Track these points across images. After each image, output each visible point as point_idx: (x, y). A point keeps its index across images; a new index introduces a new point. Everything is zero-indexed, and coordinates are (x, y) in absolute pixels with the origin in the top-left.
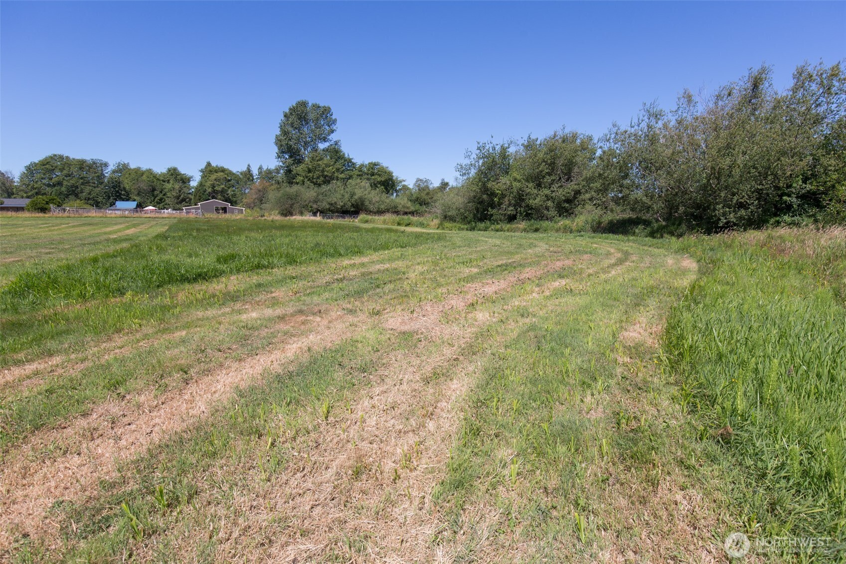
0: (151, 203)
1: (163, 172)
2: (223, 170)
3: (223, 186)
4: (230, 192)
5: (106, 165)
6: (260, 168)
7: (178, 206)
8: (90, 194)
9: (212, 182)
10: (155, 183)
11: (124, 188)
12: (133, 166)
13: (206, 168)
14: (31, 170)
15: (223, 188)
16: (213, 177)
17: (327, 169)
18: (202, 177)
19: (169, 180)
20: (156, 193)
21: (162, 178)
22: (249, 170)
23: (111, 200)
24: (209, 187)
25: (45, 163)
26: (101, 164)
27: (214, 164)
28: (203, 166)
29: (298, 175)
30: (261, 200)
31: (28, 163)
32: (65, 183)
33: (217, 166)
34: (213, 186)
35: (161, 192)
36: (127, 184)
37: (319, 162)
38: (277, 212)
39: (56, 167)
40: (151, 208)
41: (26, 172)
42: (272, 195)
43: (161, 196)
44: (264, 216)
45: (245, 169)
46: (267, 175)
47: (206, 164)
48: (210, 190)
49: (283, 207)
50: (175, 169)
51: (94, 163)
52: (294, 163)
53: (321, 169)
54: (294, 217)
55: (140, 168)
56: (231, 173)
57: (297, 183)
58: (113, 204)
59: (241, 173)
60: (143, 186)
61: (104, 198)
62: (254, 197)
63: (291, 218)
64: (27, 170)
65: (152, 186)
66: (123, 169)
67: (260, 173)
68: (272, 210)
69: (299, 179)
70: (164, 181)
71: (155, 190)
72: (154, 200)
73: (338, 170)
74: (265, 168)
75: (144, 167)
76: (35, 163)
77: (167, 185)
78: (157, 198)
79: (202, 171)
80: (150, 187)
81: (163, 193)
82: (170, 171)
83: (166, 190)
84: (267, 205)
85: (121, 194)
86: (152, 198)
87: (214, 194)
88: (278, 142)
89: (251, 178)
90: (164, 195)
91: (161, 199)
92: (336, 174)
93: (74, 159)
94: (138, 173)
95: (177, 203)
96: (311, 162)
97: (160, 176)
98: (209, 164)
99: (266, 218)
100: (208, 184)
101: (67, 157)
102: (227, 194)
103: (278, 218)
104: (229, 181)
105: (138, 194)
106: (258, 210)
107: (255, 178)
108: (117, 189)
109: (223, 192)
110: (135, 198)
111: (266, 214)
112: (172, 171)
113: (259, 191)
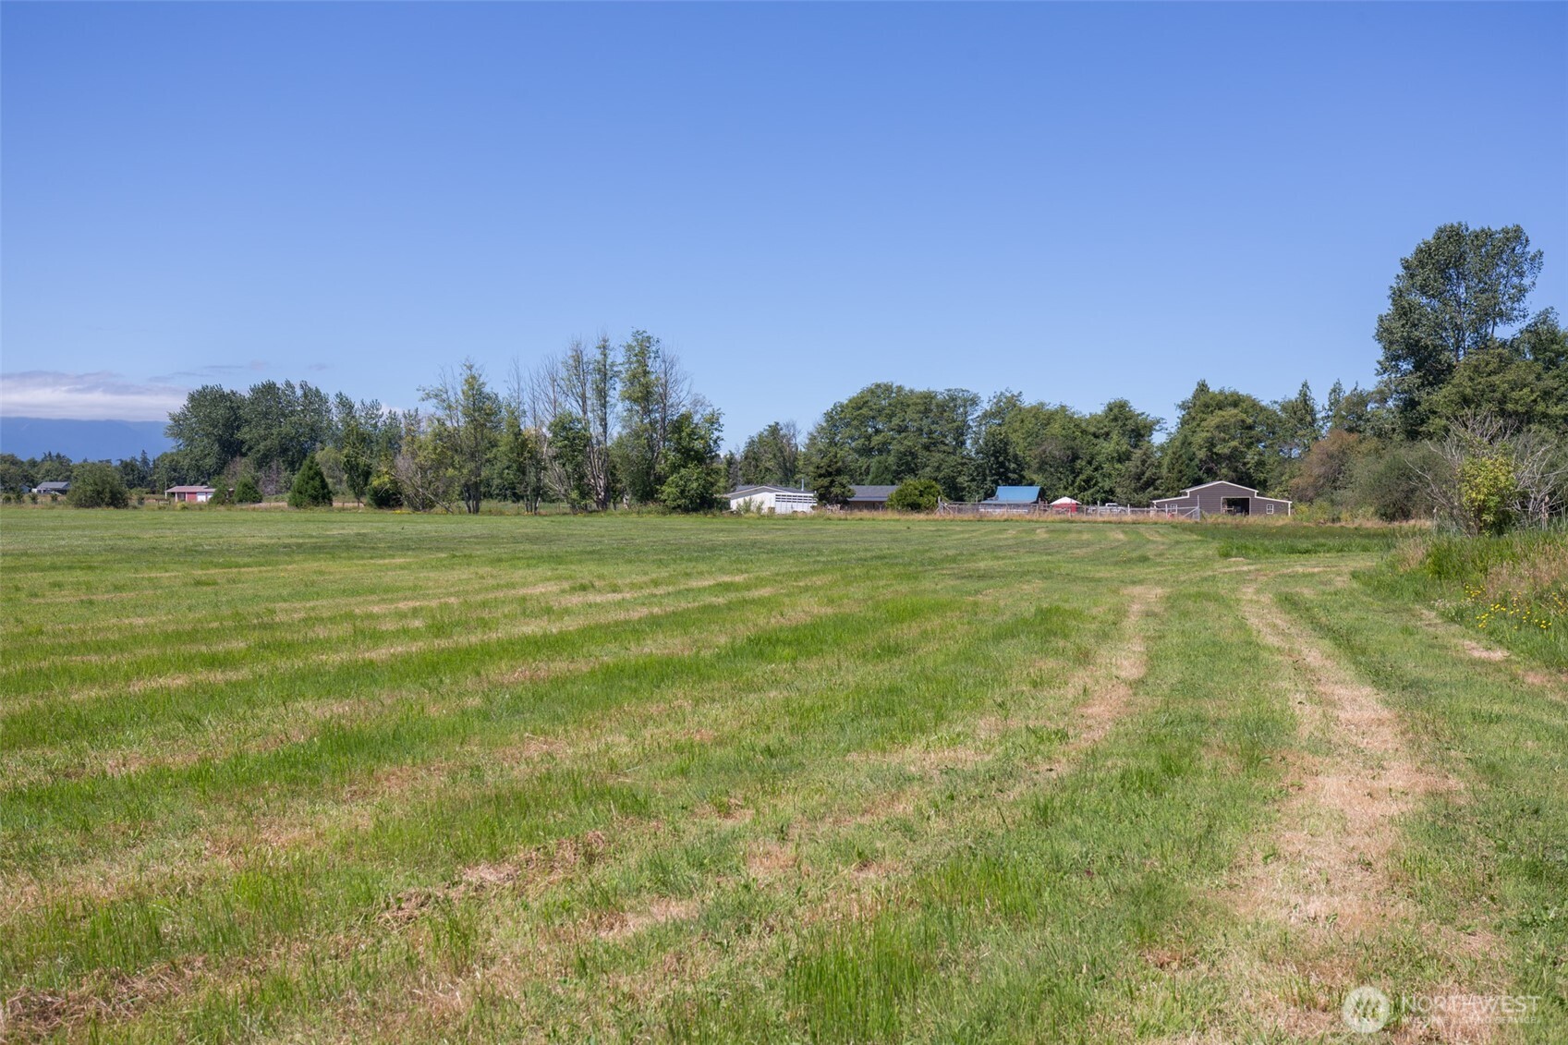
0: (1066, 488)
1: (1094, 412)
2: (1236, 401)
3: (1234, 443)
4: (1251, 457)
5: (974, 401)
6: (1336, 390)
7: (1138, 497)
8: (938, 469)
9: (1209, 435)
10: (1077, 441)
11: (1016, 456)
12: (1028, 401)
13: (1194, 397)
14: (836, 420)
15: (1235, 449)
16: (1213, 420)
17: (1515, 395)
18: (1184, 422)
19: (1107, 434)
20: (1079, 464)
21: (1092, 429)
22: (1305, 399)
23: (988, 484)
24: (1201, 448)
25: (859, 404)
26: (965, 401)
27: (1214, 388)
28: (1188, 394)
29: (1435, 413)
30: (1333, 479)
31: (829, 407)
32: (894, 447)
33: (1221, 392)
34: (1211, 444)
35: (1090, 463)
36: (1019, 446)
37: (1494, 378)
38: (1372, 509)
39: (880, 411)
40: (1066, 500)
41: (824, 424)
42: (1364, 468)
43: (1088, 471)
44: (1339, 519)
45: (1293, 395)
46: (1352, 412)
47: (1195, 387)
48: (1202, 454)
49: (1388, 498)
50: (1122, 406)
51: (953, 399)
52: (1423, 384)
53: (1498, 395)
54: (1412, 522)
55: (1042, 405)
56: (1255, 406)
57: (1430, 436)
58: (990, 494)
59: (1284, 409)
60: (1055, 449)
61: (973, 480)
62: (1316, 471)
63: (1404, 524)
64: (827, 421)
65: (1073, 448)
66: (1007, 408)
67: (1334, 403)
68: (1358, 504)
69: (1435, 423)
70: (1096, 436)
71: (1078, 458)
72: (1073, 482)
73: (1546, 394)
74: (1347, 390)
75: (1053, 403)
76: (842, 406)
77: (1105, 444)
78: (1081, 477)
79: (1183, 406)
80: (1069, 452)
81: (1095, 464)
82: (1111, 410)
83: (1100, 458)
84: (1348, 493)
85: (1007, 469)
86: (1071, 477)
87: (1211, 465)
88: (1384, 334)
89: (1309, 418)
90: (1096, 469)
91: (1087, 481)
92: (1540, 407)
93: (912, 392)
94: (1043, 418)
95: (1135, 490)
96: (1471, 379)
97: (1088, 422)
98: (1203, 388)
99: (1343, 523)
100: (1200, 437)
101: (900, 388)
102: (1245, 464)
103: (1374, 524)
104: (1250, 428)
105: (1041, 469)
106: (1325, 504)
107: (1319, 416)
108: (1001, 459)
109: (1234, 457)
110: (1035, 477)
111: (1343, 516)
112: (1116, 411)
113: (1331, 456)
